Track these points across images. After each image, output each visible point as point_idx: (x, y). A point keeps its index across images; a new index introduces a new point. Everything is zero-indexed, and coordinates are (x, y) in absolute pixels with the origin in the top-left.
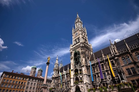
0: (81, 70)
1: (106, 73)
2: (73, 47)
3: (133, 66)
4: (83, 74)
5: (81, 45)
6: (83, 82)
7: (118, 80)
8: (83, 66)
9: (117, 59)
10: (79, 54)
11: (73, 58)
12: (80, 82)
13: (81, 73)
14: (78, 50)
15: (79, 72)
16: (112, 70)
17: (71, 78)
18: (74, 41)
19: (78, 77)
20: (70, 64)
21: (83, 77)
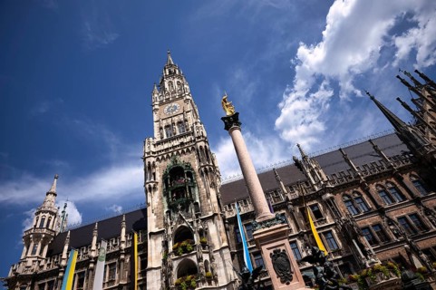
0: (203, 233)
1: (300, 244)
2: (160, 147)
3: (376, 218)
4: (213, 246)
5: (199, 144)
6: (216, 281)
7: (341, 263)
8: (212, 218)
10: (190, 175)
11: (158, 187)
12: (203, 282)
13: (204, 245)
14: (183, 159)
15: (196, 238)
18: (161, 128)
19: (194, 259)
20: (144, 211)
21: (212, 258)
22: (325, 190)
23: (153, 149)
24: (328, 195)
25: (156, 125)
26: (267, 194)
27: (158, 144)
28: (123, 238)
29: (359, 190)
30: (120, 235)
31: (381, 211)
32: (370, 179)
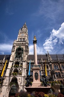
0: (22, 64)
1: (42, 72)
2: (18, 43)
3: (59, 71)
4: (23, 67)
5: (26, 44)
6: (21, 75)
7: (49, 79)
8: (25, 61)
9: (51, 65)
10: (22, 51)
11: (15, 51)
12: (19, 74)
13: (21, 67)
14: (22, 47)
15: (20, 65)
16: (46, 71)
17: (8, 68)
18: (19, 38)
19: (18, 69)
20: (10, 56)
21: (22, 70)
22: (50, 62)
23: (16, 42)
24: (51, 64)
25: (18, 37)
26: (38, 60)
27: (17, 42)
28: (4, 60)
29: (58, 64)
30: (3, 59)
31: (61, 70)
32: (61, 63)
